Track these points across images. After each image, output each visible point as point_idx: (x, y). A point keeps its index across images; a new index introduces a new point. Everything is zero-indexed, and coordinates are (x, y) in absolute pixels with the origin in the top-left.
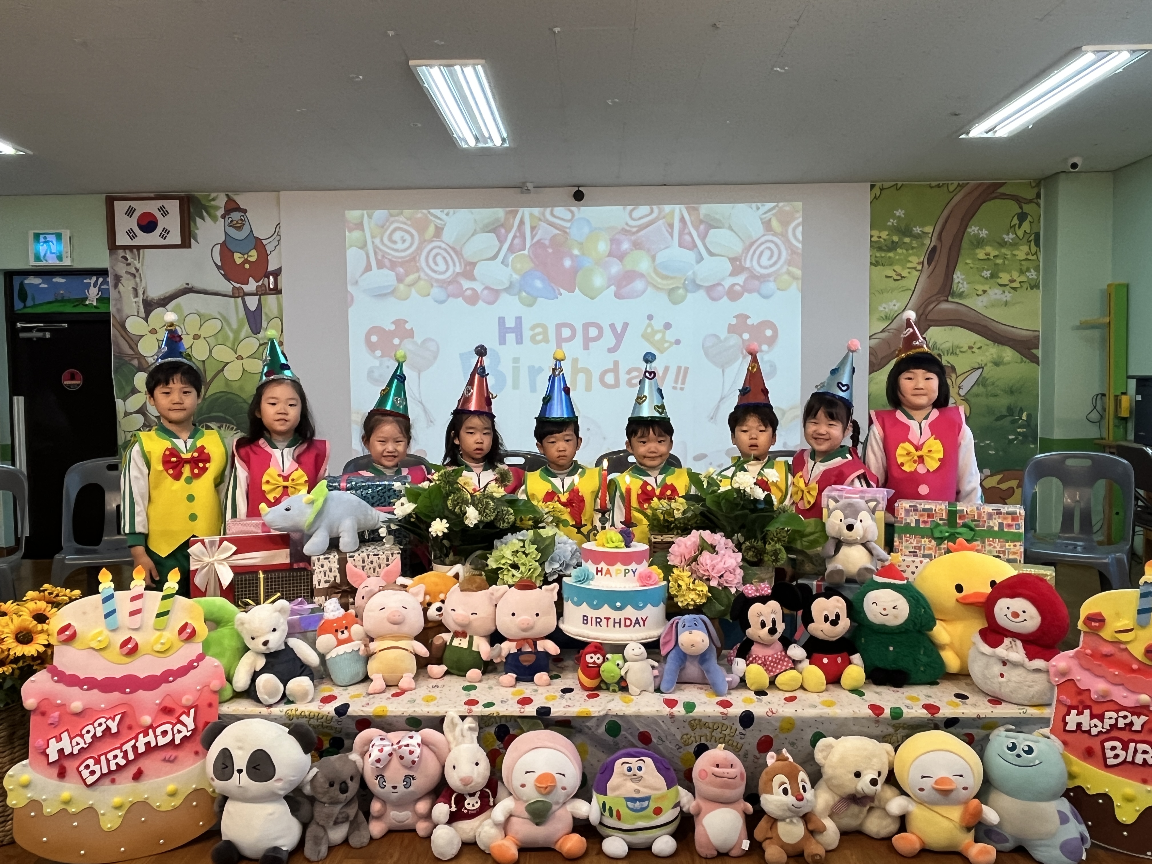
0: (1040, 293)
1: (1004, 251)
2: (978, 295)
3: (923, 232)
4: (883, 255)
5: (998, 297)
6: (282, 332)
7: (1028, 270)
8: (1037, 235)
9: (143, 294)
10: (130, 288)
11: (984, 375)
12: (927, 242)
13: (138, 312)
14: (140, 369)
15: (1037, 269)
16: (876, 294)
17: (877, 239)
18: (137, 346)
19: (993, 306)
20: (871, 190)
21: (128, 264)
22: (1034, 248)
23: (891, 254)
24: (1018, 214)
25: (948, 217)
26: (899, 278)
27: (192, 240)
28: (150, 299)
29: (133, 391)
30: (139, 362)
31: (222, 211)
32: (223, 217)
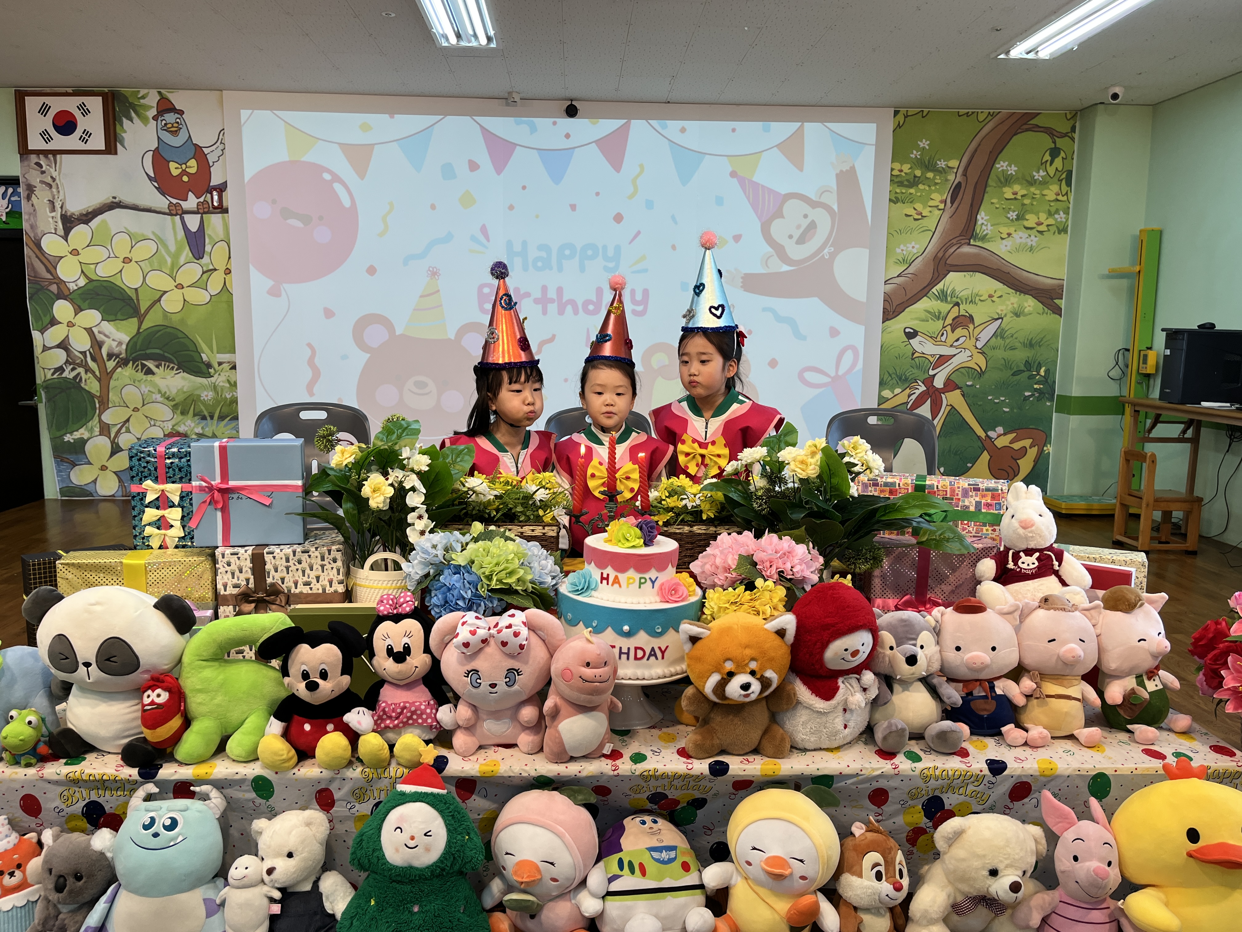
0: (1066, 239)
1: (1033, 189)
2: (1002, 239)
3: (949, 167)
4: (904, 191)
5: (1023, 240)
6: (230, 258)
7: (1057, 212)
8: (1070, 173)
9: (62, 207)
10: (45, 200)
11: (1003, 325)
12: (951, 177)
13: (56, 229)
14: (61, 296)
15: (1066, 212)
16: (895, 233)
17: (898, 173)
18: (56, 269)
19: (1017, 250)
20: (894, 117)
21: (43, 172)
22: (1064, 188)
23: (912, 191)
24: (1051, 149)
25: (976, 151)
26: (920, 217)
27: (118, 144)
28: (69, 214)
29: (54, 322)
30: (58, 288)
31: (153, 112)
32: (155, 118)
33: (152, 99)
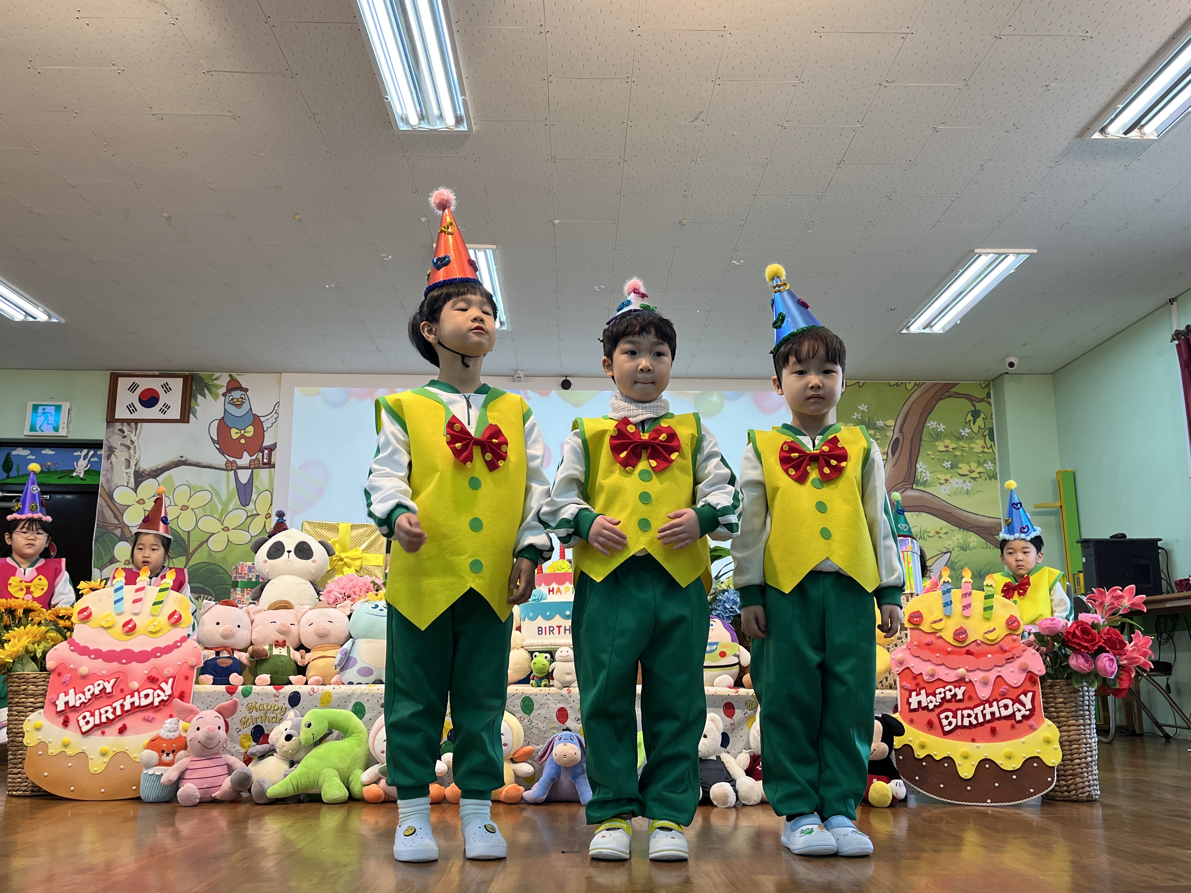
1: (961, 443)
2: (941, 484)
3: (887, 426)
5: (959, 486)
6: (271, 505)
7: (985, 462)
8: (991, 431)
9: (136, 465)
10: (123, 460)
11: (952, 559)
12: (890, 434)
13: (128, 483)
14: (123, 538)
15: (993, 461)
18: (122, 516)
19: (956, 493)
21: (124, 437)
22: (989, 442)
24: (972, 411)
25: (908, 412)
27: (191, 416)
28: (141, 470)
29: (113, 560)
30: (122, 531)
31: (224, 390)
32: (224, 395)
33: (224, 380)
